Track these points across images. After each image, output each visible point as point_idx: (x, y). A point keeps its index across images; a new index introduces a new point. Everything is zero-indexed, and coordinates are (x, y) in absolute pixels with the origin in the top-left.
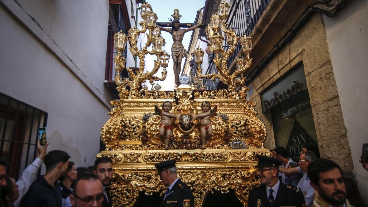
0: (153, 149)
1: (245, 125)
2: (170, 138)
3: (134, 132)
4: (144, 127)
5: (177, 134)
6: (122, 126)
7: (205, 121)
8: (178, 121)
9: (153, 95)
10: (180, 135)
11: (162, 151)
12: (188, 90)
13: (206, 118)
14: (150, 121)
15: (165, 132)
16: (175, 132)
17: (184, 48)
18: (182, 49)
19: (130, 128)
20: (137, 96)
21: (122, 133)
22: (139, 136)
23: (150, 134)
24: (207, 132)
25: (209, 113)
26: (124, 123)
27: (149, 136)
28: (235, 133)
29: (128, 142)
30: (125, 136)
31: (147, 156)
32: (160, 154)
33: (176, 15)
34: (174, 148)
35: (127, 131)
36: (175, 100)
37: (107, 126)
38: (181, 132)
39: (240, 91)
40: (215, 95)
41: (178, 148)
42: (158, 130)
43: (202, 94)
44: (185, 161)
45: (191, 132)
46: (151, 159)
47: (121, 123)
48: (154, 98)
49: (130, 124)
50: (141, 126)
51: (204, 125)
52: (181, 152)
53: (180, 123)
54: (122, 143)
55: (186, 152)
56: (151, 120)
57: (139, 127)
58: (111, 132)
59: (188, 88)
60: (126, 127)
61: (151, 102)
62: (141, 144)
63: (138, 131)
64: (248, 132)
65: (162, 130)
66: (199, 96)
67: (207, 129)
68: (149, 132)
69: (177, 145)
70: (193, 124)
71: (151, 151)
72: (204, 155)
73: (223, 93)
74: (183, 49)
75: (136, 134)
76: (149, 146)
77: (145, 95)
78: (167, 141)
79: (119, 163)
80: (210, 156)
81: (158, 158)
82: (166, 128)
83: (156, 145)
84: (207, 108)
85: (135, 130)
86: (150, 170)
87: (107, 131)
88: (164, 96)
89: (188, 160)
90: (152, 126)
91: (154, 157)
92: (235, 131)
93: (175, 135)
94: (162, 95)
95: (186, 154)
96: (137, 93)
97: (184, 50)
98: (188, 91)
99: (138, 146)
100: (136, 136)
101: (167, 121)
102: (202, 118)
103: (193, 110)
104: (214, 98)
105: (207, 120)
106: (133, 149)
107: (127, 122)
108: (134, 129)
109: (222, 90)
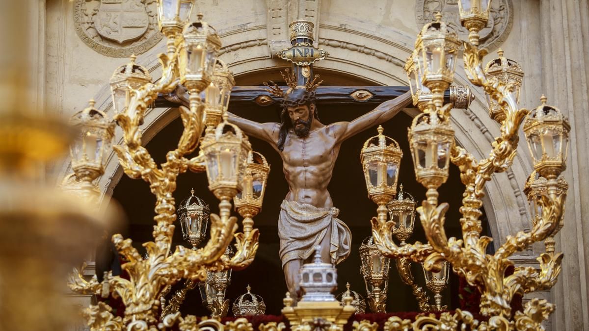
12: (332, 316)
39: (520, 316)
59: (331, 310)
73: (455, 325)
98: (330, 320)
109: (453, 314)
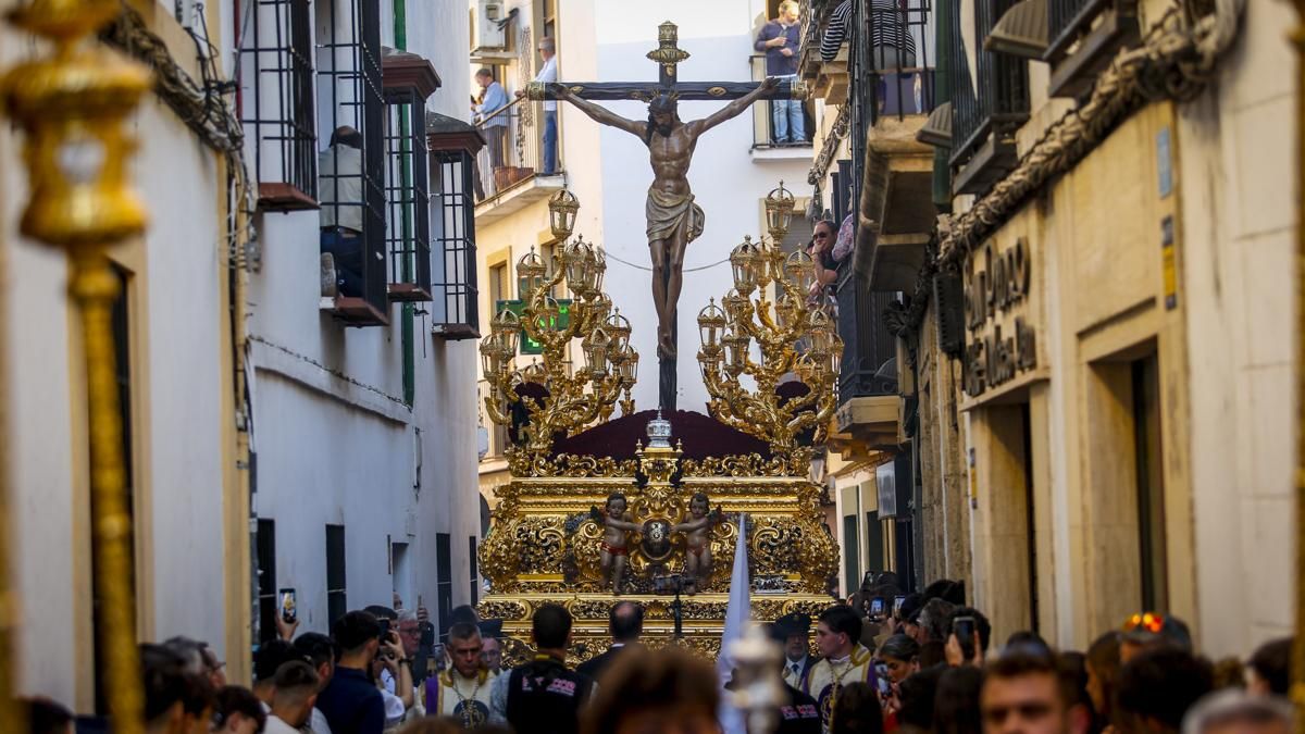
0: (588, 591)
1: (789, 542)
2: (624, 572)
3: (549, 555)
4: (569, 546)
5: (639, 564)
6: (523, 542)
7: (696, 539)
8: (638, 538)
9: (586, 467)
10: (644, 565)
11: (609, 598)
12: (668, 456)
13: (699, 531)
14: (581, 533)
15: (613, 561)
16: (635, 558)
17: (694, 202)
18: (683, 207)
19: (538, 547)
20: (550, 473)
21: (524, 558)
22: (558, 565)
23: (581, 560)
24: (699, 562)
25: (702, 521)
26: (527, 536)
27: (579, 565)
28: (768, 559)
29: (535, 576)
30: (529, 564)
31: (576, 607)
32: (602, 604)
33: (668, 50)
34: (632, 593)
35: (532, 553)
36: (635, 480)
37: (492, 544)
38: (646, 560)
40: (732, 467)
41: (639, 592)
42: (597, 554)
43: (700, 466)
44: (653, 617)
45: (668, 560)
46: (585, 612)
47: (519, 536)
48: (589, 475)
49: (538, 537)
50: (563, 544)
51: (693, 547)
52: (644, 599)
53: (644, 541)
54: (522, 580)
55: (656, 601)
56: (582, 531)
57: (557, 545)
58: (501, 557)
59: (667, 453)
60: (529, 546)
61: (580, 486)
62: (562, 581)
63: (556, 554)
64: (795, 558)
65: (606, 556)
66: (693, 469)
67: (698, 555)
68: (580, 558)
69: (639, 586)
70: (670, 544)
71: (584, 597)
72: (693, 607)
74: (687, 210)
75: (551, 560)
76: (579, 586)
77: (567, 467)
78: (617, 576)
79: (522, 620)
80: (704, 607)
81: (599, 611)
82: (614, 552)
83: (595, 582)
84: (701, 511)
85: (549, 551)
86: (583, 634)
87: (493, 555)
88: (612, 470)
89: (659, 617)
90: (584, 543)
91: (590, 610)
92: (767, 555)
93: (633, 565)
94: (606, 468)
95: (656, 605)
96: (551, 465)
97: (692, 213)
98: (667, 459)
99: (556, 585)
100: (553, 564)
101: (615, 539)
102: (690, 531)
103: (674, 509)
104: (729, 475)
105: (700, 535)
106: (546, 592)
107: (533, 533)
108: (547, 548)
